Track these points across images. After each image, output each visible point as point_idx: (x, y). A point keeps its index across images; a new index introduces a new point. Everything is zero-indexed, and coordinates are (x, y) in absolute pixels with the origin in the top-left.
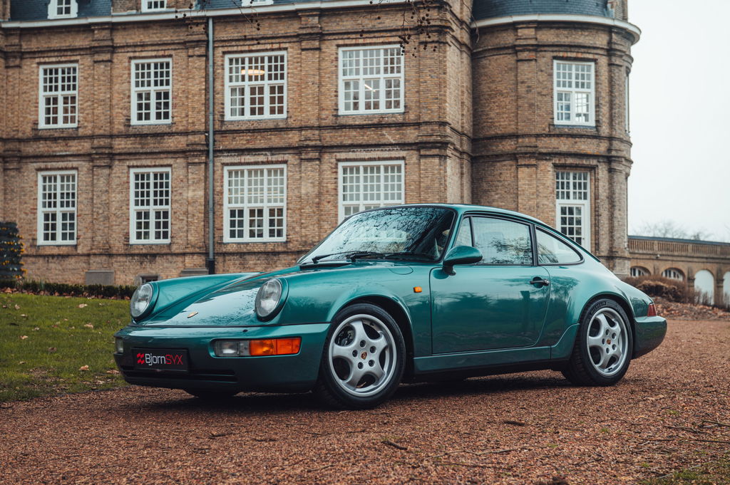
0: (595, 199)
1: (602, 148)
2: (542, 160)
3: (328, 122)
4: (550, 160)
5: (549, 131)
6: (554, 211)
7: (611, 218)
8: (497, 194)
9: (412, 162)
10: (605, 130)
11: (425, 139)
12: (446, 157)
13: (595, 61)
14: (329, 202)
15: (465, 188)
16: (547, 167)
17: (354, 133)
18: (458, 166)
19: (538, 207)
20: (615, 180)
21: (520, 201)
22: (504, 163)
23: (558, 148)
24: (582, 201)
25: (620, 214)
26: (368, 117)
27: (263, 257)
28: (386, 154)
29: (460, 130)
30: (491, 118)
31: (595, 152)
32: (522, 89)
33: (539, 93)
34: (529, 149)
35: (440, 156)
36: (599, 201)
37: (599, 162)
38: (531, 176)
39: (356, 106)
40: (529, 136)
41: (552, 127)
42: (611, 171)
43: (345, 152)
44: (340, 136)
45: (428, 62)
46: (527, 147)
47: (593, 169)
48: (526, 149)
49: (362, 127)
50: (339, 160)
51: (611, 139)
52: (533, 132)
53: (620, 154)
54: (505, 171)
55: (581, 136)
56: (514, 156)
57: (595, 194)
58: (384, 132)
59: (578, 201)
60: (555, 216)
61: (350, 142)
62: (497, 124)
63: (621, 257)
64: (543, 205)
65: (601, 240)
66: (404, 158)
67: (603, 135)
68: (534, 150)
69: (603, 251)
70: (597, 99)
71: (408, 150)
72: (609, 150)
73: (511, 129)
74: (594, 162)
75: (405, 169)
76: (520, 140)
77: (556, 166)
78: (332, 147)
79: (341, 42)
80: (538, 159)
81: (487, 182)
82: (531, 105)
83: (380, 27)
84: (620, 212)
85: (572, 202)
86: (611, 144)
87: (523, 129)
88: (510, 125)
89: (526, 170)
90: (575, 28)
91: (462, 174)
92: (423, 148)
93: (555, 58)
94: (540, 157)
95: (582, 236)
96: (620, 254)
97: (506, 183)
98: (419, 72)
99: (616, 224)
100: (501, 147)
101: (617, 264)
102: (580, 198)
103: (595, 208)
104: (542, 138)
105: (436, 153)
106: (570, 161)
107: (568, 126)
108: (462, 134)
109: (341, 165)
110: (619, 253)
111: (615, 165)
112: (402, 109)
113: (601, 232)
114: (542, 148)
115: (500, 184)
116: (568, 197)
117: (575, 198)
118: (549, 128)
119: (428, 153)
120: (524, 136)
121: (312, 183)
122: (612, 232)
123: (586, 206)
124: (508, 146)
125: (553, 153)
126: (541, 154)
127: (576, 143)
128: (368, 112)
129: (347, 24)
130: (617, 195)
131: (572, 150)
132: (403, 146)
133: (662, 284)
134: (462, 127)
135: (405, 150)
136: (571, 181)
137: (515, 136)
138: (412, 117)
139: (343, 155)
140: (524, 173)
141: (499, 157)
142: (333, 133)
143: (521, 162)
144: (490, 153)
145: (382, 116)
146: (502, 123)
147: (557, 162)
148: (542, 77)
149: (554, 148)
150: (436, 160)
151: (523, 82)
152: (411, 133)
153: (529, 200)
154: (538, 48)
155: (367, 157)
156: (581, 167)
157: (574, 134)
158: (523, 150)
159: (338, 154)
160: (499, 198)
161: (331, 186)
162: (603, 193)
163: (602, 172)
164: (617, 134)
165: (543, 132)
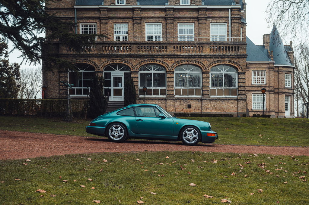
3: (250, 86)
5: (284, 88)
9: (268, 94)
10: (293, 88)
11: (271, 90)
13: (291, 74)
16: (284, 95)
21: (279, 102)
22: (275, 94)
23: (286, 91)
26: (258, 85)
31: (292, 92)
32: (279, 79)
33: (283, 80)
39: (255, 83)
40: (281, 89)
42: (293, 96)
44: (253, 89)
45: (271, 75)
47: (291, 96)
49: (257, 87)
50: (252, 93)
55: (290, 89)
57: (291, 100)
61: (255, 90)
64: (283, 103)
70: (292, 82)
71: (267, 92)
73: (277, 87)
74: (291, 94)
75: (266, 95)
77: (285, 95)
78: (251, 91)
79: (253, 70)
80: (283, 94)
82: (281, 83)
83: (261, 67)
87: (280, 87)
89: (280, 96)
90: (289, 68)
92: (270, 92)
93: (285, 73)
95: (288, 109)
97: (276, 98)
98: (269, 77)
102: (288, 101)
106: (288, 94)
107: (287, 87)
109: (253, 94)
112: (265, 84)
114: (283, 91)
116: (286, 101)
120: (280, 89)
122: (293, 108)
123: (289, 103)
124: (276, 91)
126: (283, 93)
128: (262, 84)
129: (254, 66)
130: (294, 101)
131: (288, 92)
136: (287, 98)
137: (278, 89)
138: (267, 85)
139: (253, 92)
142: (251, 88)
143: (279, 94)
145: (261, 85)
146: (275, 86)
148: (283, 77)
150: (273, 94)
151: (280, 78)
154: (283, 71)
155: (258, 93)
157: (288, 89)
158: (280, 92)
161: (251, 99)
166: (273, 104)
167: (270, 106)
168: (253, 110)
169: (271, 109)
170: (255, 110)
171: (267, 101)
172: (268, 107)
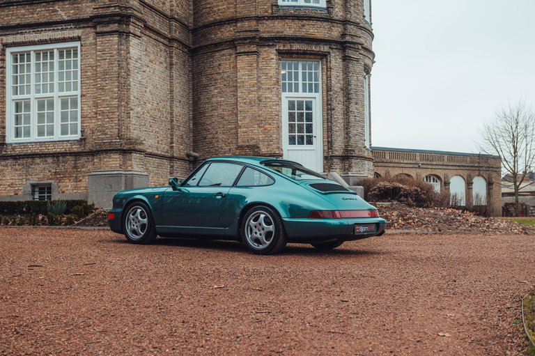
0: (328, 91)
1: (336, 32)
2: (264, 46)
4: (273, 45)
5: (272, 14)
6: (279, 105)
7: (347, 112)
8: (216, 88)
9: (88, 42)
10: (338, 12)
11: (101, 11)
12: (128, 34)
15: (176, 81)
16: (270, 54)
17: (23, 11)
18: (164, 54)
19: (260, 101)
20: (351, 69)
21: (239, 94)
22: (223, 52)
23: (282, 32)
24: (313, 94)
25: (356, 109)
28: (59, 35)
29: (168, 13)
30: (209, 4)
31: (327, 37)
34: (249, 34)
35: (120, 33)
36: (332, 93)
37: (330, 48)
38: (251, 65)
40: (249, 18)
41: (274, 8)
42: (346, 59)
43: (13, 34)
44: (7, 16)
46: (246, 31)
47: (323, 56)
48: (245, 33)
50: (6, 45)
51: (345, 22)
52: (253, 14)
53: (356, 40)
54: (223, 62)
55: (309, 18)
56: (232, 44)
57: (327, 85)
58: (56, 7)
59: (308, 94)
60: (280, 111)
61: (17, 22)
62: (215, 9)
63: (358, 157)
64: (265, 98)
65: (334, 138)
66: (79, 39)
67: (335, 18)
68: (254, 34)
69: (337, 151)
71: (84, 27)
72: (343, 35)
73: (230, 13)
74: (325, 48)
75: (81, 51)
76: (239, 25)
77: (281, 54)
80: (258, 45)
81: (206, 76)
84: (356, 106)
85: (301, 95)
86: (345, 29)
87: (243, 11)
88: (229, 8)
89: (246, 58)
91: (171, 64)
92: (99, 23)
94: (263, 43)
95: (314, 134)
96: (357, 153)
97: (226, 75)
99: (352, 119)
100: (219, 35)
101: (353, 165)
102: (311, 91)
103: (328, 101)
104: (264, 21)
105: (114, 29)
107: (294, 7)
108: (171, 18)
109: (9, 51)
110: (356, 151)
111: (350, 53)
113: (335, 129)
114: (264, 32)
115: (219, 77)
116: (297, 91)
117: (304, 91)
118: (272, 9)
119: (105, 29)
120: (243, 19)
122: (347, 129)
123: (317, 99)
124: (227, 32)
125: (276, 38)
126: (262, 39)
127: (303, 26)
130: (353, 86)
131: (298, 34)
132: (77, 22)
133: (401, 185)
134: (171, 10)
135: (80, 28)
136: (300, 71)
137: (234, 21)
139: (10, 39)
140: (243, 61)
141: (219, 45)
143: (241, 49)
144: (209, 43)
146: (220, 7)
147: (282, 48)
149: (278, 32)
152: (87, 7)
153: (249, 93)
155: (36, 40)
156: (310, 54)
158: (242, 35)
159: (4, 38)
160: (219, 93)
162: (337, 84)
163: (336, 60)
164: (353, 17)
165: (266, 14)
166: (115, 102)
167: (99, 117)
168: (11, 144)
169: (106, 134)
170: (19, 143)
171: (87, 82)
172: (90, 121)
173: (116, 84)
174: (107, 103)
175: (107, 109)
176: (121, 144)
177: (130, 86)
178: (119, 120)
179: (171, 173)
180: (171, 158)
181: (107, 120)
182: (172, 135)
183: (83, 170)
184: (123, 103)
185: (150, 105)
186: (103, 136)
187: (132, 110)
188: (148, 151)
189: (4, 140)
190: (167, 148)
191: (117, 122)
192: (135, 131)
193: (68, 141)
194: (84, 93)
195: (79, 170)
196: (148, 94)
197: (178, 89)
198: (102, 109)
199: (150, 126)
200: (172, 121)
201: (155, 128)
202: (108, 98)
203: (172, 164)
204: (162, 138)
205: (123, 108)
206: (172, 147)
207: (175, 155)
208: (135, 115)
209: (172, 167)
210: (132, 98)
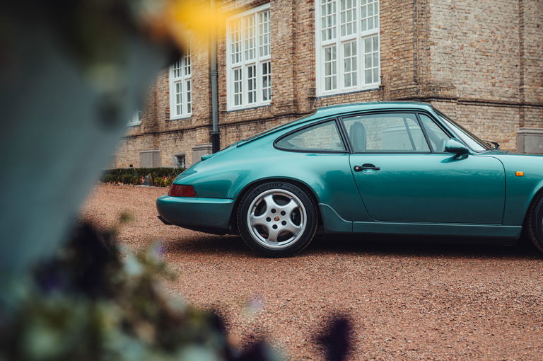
14: (304, 45)
27: (253, 125)
121: (287, 21)
161: (306, 22)
166: (410, 37)
167: (395, 58)
168: (320, 98)
169: (401, 79)
170: (327, 96)
171: (385, 14)
172: (388, 64)
173: (412, 13)
174: (402, 39)
175: (403, 46)
176: (419, 90)
177: (429, 13)
178: (415, 60)
179: (521, 125)
180: (521, 105)
181: (403, 60)
182: (522, 74)
183: (383, 125)
184: (421, 37)
185: (476, 36)
186: (399, 82)
187: (433, 44)
188: (473, 97)
189: (315, 94)
190: (511, 91)
191: (412, 62)
192: (441, 73)
193: (369, 90)
194: (383, 29)
195: (379, 126)
196: (471, 21)
197: (533, 10)
198: (397, 47)
199: (477, 64)
200: (522, 54)
201: (487, 65)
202: (403, 32)
203: (522, 113)
204: (501, 78)
205: (421, 43)
206: (522, 90)
207: (527, 100)
208: (441, 51)
209: (522, 117)
210: (433, 28)
